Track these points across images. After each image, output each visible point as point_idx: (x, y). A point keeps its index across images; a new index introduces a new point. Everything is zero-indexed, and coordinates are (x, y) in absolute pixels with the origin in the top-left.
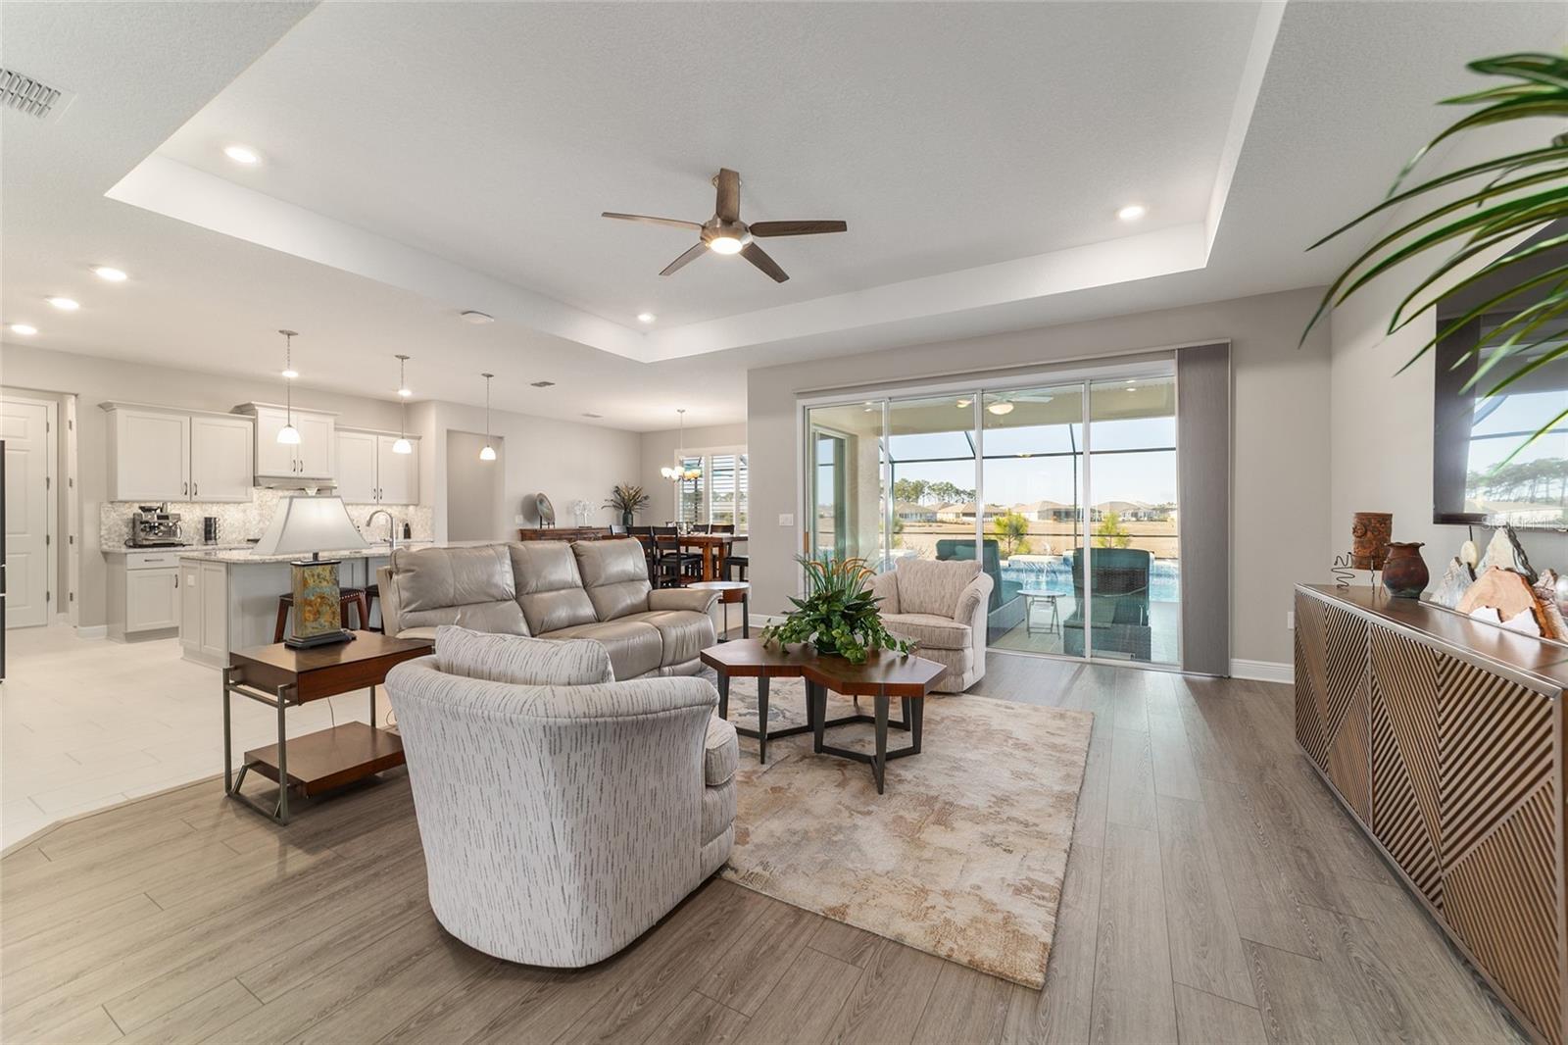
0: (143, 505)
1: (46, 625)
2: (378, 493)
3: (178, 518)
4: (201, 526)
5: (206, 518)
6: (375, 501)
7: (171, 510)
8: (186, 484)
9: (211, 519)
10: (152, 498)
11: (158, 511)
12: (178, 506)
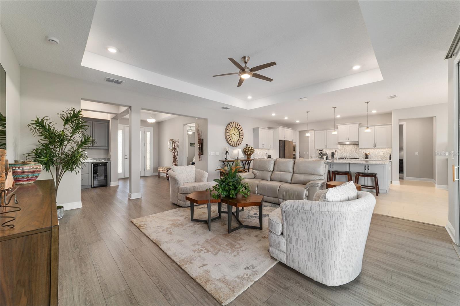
2: (374, 145)
6: (374, 147)
8: (325, 145)
9: (333, 152)
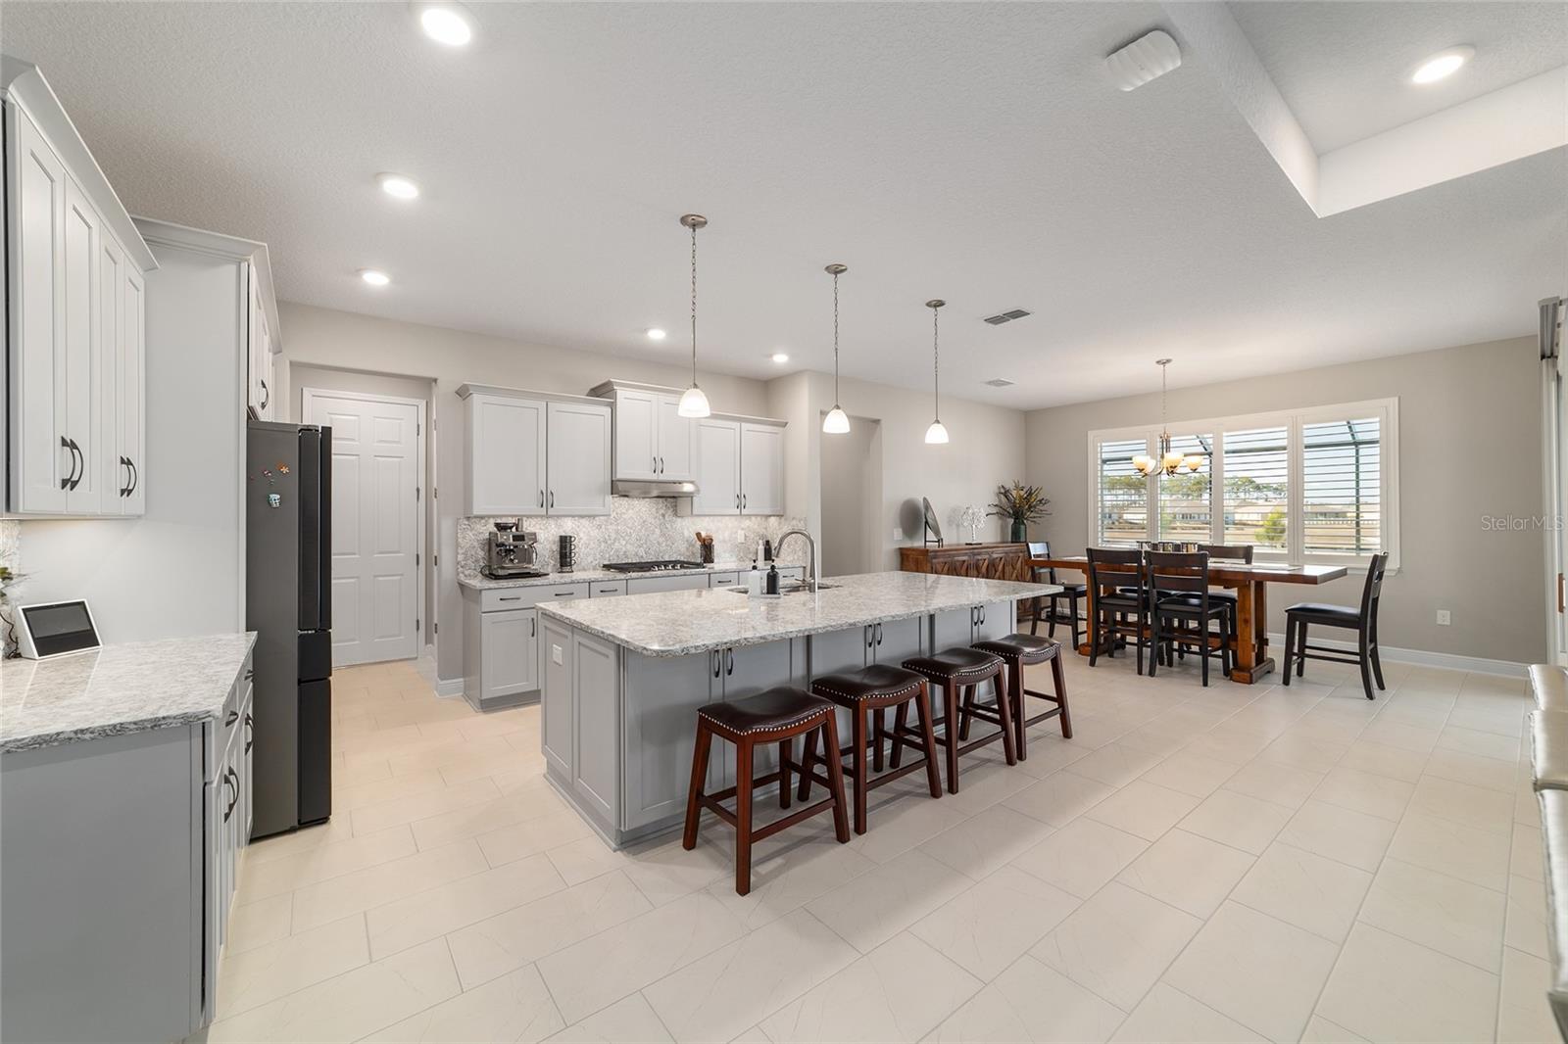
0: (499, 521)
1: (416, 658)
2: (741, 500)
3: (534, 537)
4: (556, 547)
5: (561, 537)
6: (738, 511)
7: (528, 527)
8: (542, 493)
9: (566, 537)
10: (507, 511)
11: (514, 529)
12: (533, 521)
